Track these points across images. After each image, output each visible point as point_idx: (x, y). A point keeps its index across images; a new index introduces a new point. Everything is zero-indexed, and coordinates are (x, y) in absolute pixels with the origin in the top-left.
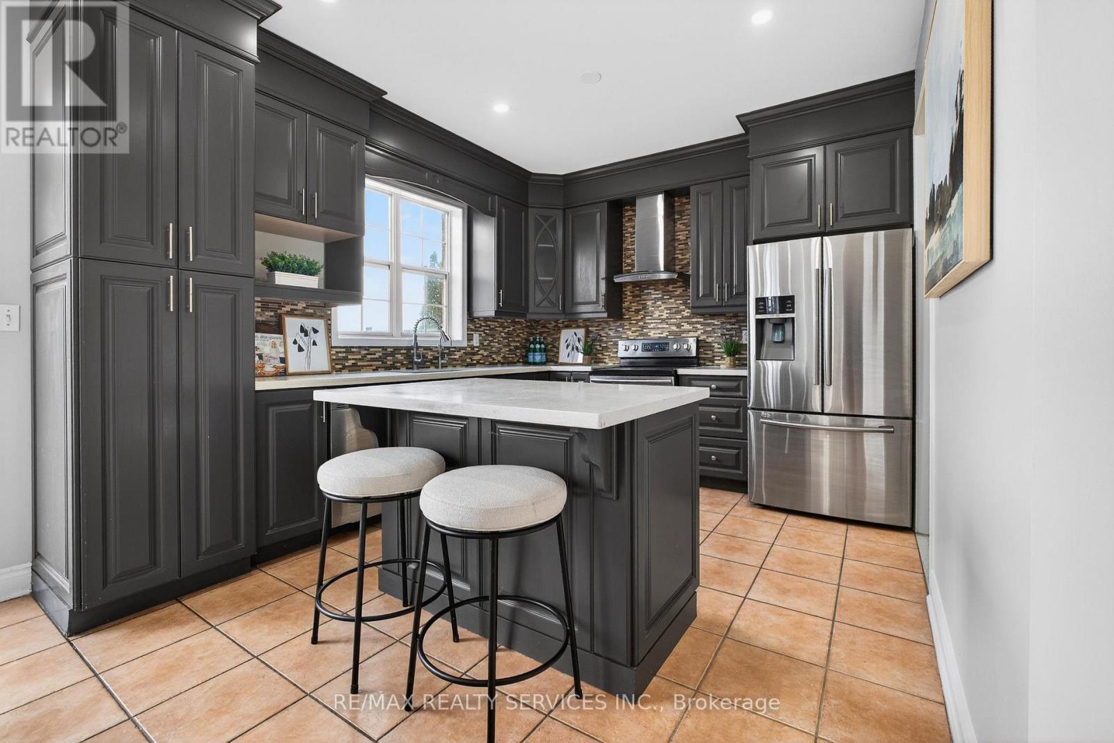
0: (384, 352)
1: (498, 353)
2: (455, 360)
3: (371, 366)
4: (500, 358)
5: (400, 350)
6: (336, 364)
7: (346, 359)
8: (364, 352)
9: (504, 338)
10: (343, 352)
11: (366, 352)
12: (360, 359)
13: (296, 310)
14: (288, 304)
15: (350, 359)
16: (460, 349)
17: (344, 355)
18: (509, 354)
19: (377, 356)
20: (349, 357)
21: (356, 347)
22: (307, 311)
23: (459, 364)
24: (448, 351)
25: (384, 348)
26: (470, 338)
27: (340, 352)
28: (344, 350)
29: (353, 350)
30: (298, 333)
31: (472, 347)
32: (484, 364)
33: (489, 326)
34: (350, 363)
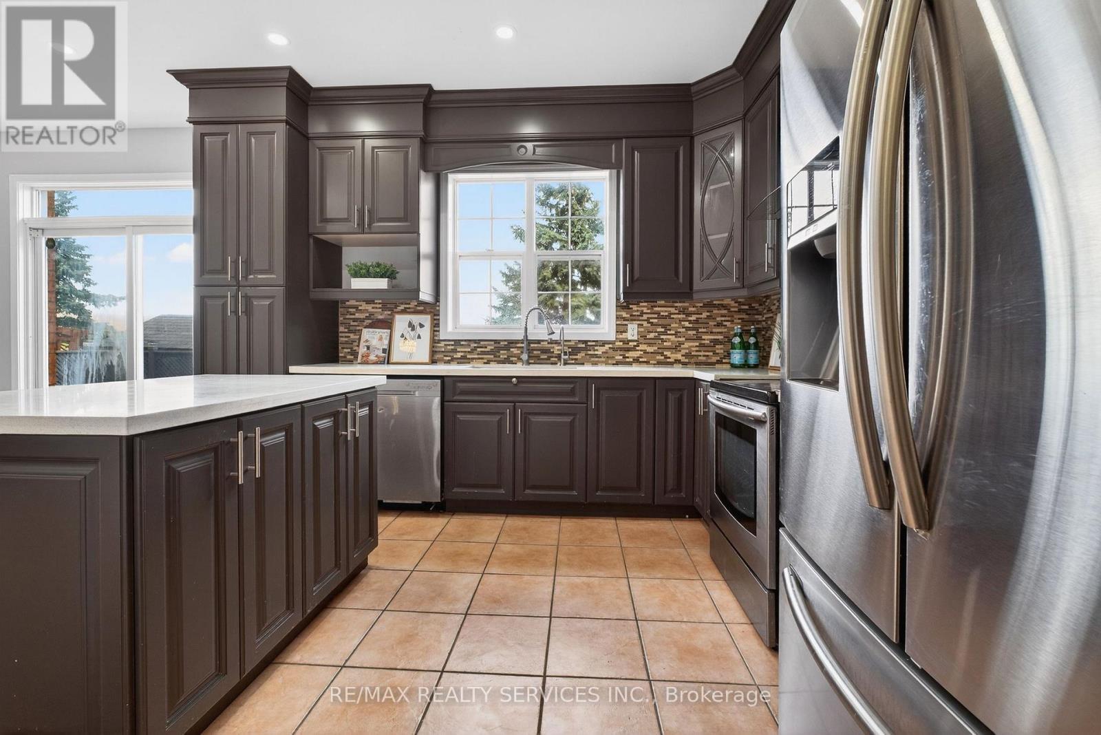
0: (497, 345)
1: (676, 348)
2: (596, 356)
3: (482, 359)
4: (679, 356)
5: (516, 343)
6: (445, 356)
7: (455, 351)
8: (473, 345)
9: (688, 329)
10: (452, 345)
11: (476, 345)
12: (469, 352)
13: (409, 308)
14: (402, 304)
15: (459, 352)
16: (604, 343)
17: (453, 347)
18: (697, 351)
19: (489, 348)
20: (458, 350)
21: (465, 340)
22: (419, 308)
23: (602, 362)
24: (584, 346)
25: (496, 342)
26: (621, 329)
27: (449, 345)
28: (453, 343)
29: (462, 343)
30: (406, 328)
31: (626, 342)
32: (647, 363)
33: (658, 313)
34: (459, 355)
